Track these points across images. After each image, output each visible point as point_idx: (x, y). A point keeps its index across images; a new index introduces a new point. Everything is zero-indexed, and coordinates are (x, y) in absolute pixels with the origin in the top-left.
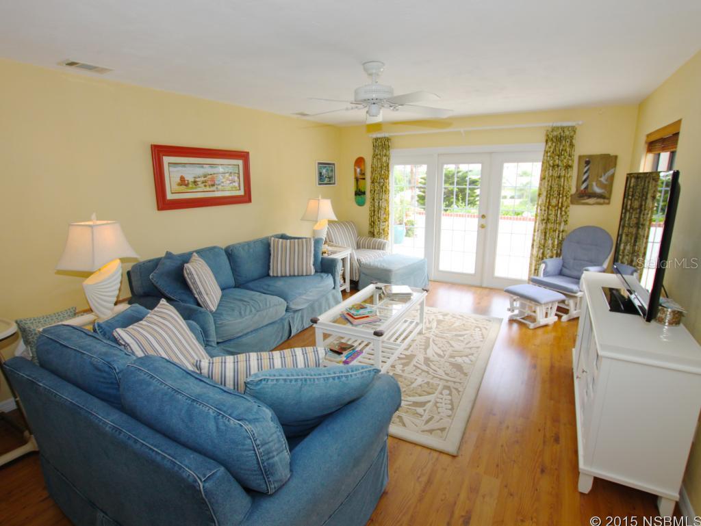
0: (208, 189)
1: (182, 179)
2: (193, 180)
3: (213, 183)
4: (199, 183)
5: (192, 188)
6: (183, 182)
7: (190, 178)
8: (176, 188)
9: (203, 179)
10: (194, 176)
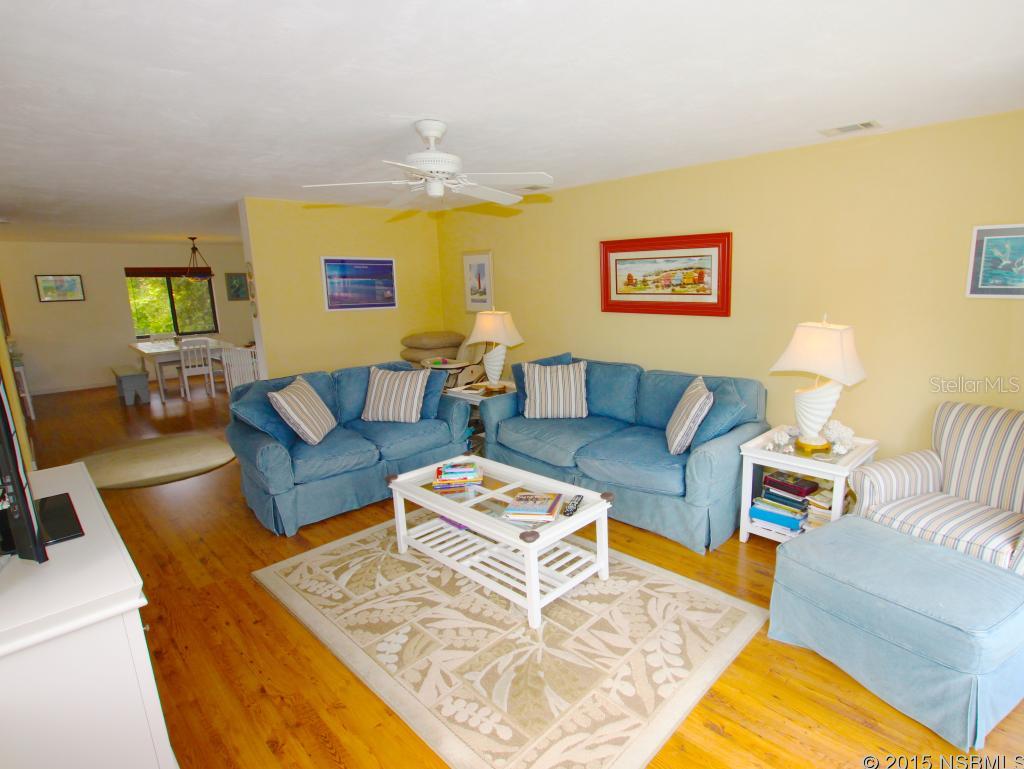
0: (660, 291)
1: (630, 278)
2: (642, 279)
3: (668, 283)
4: (649, 283)
5: (640, 289)
6: (630, 281)
7: (638, 276)
8: (622, 288)
9: (655, 278)
10: (644, 273)
